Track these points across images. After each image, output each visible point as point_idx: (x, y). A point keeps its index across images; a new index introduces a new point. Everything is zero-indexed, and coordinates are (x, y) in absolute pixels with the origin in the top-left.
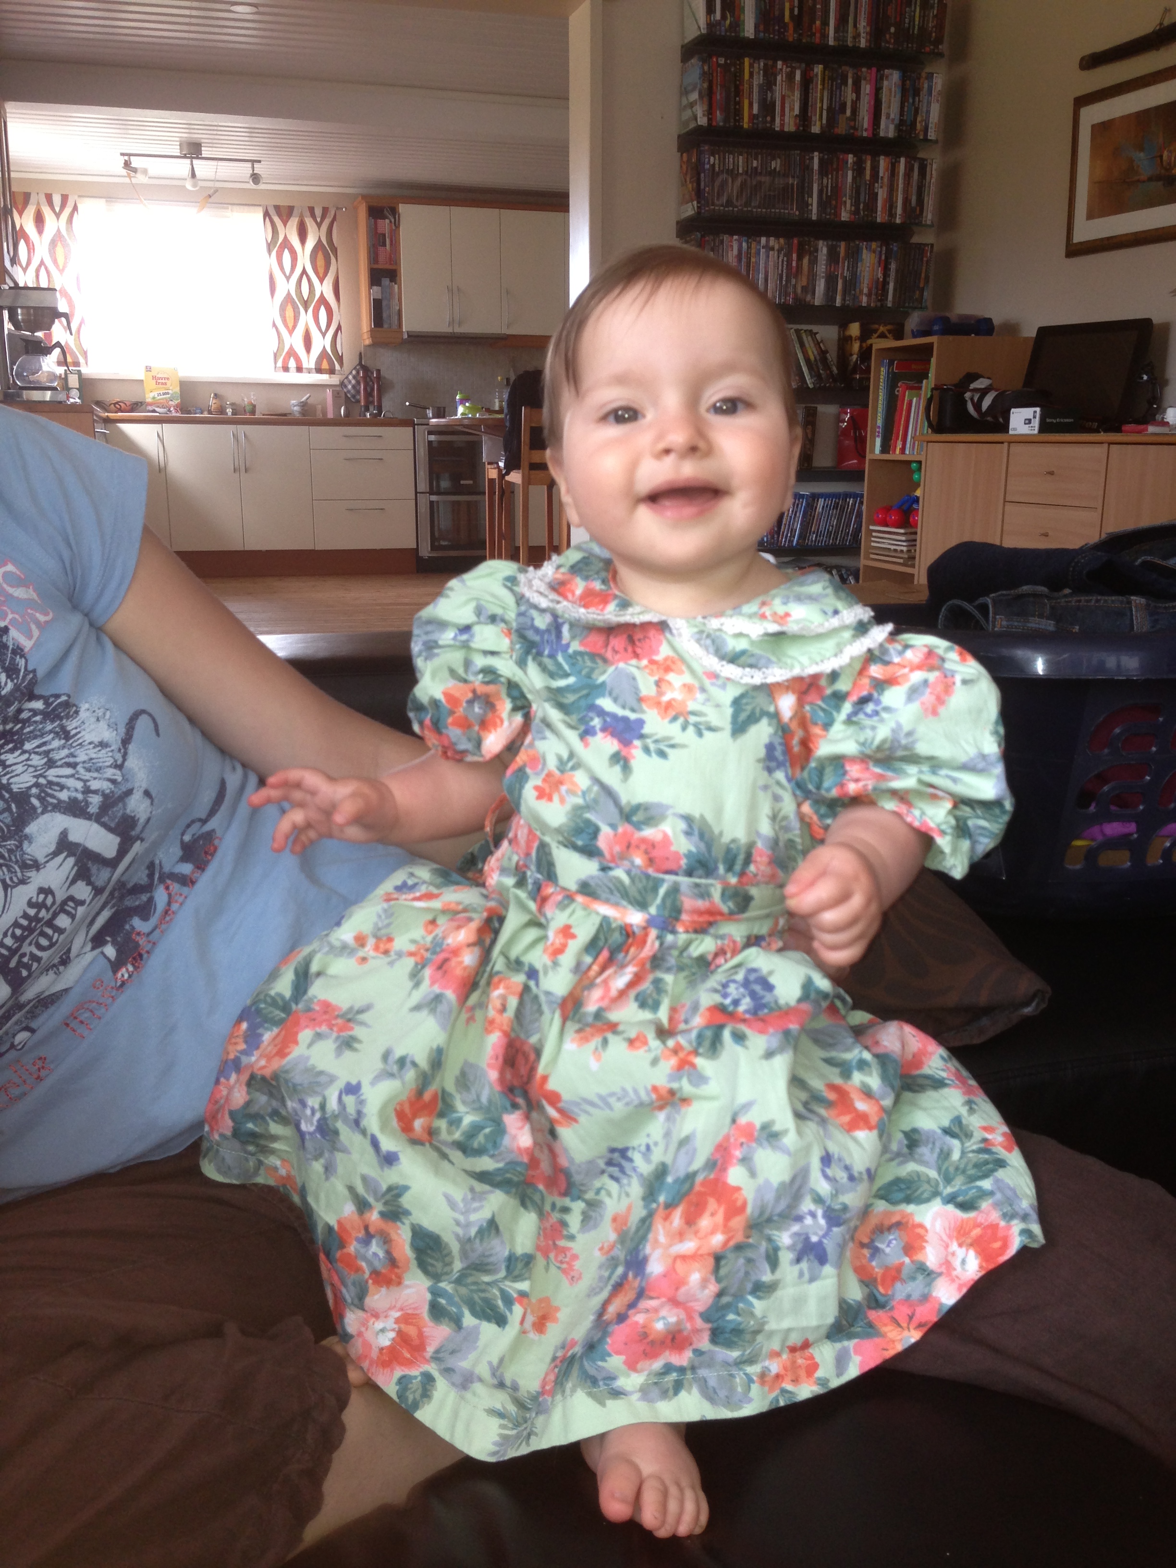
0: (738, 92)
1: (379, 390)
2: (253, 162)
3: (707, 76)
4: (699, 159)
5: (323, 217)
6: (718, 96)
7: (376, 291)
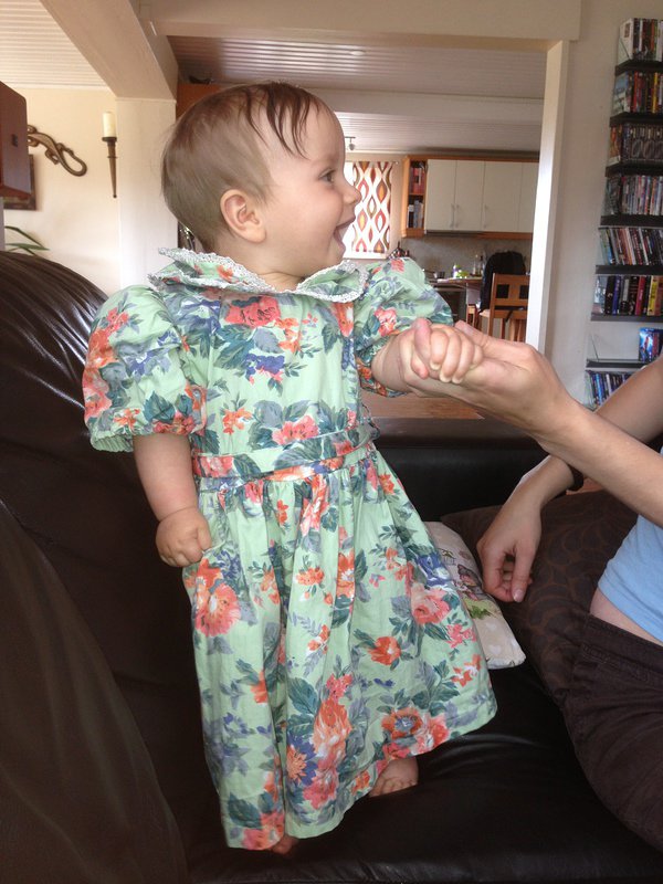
0: (650, 92)
2: (350, 138)
3: (632, 84)
4: (623, 131)
5: (385, 167)
6: (638, 95)
7: (411, 208)
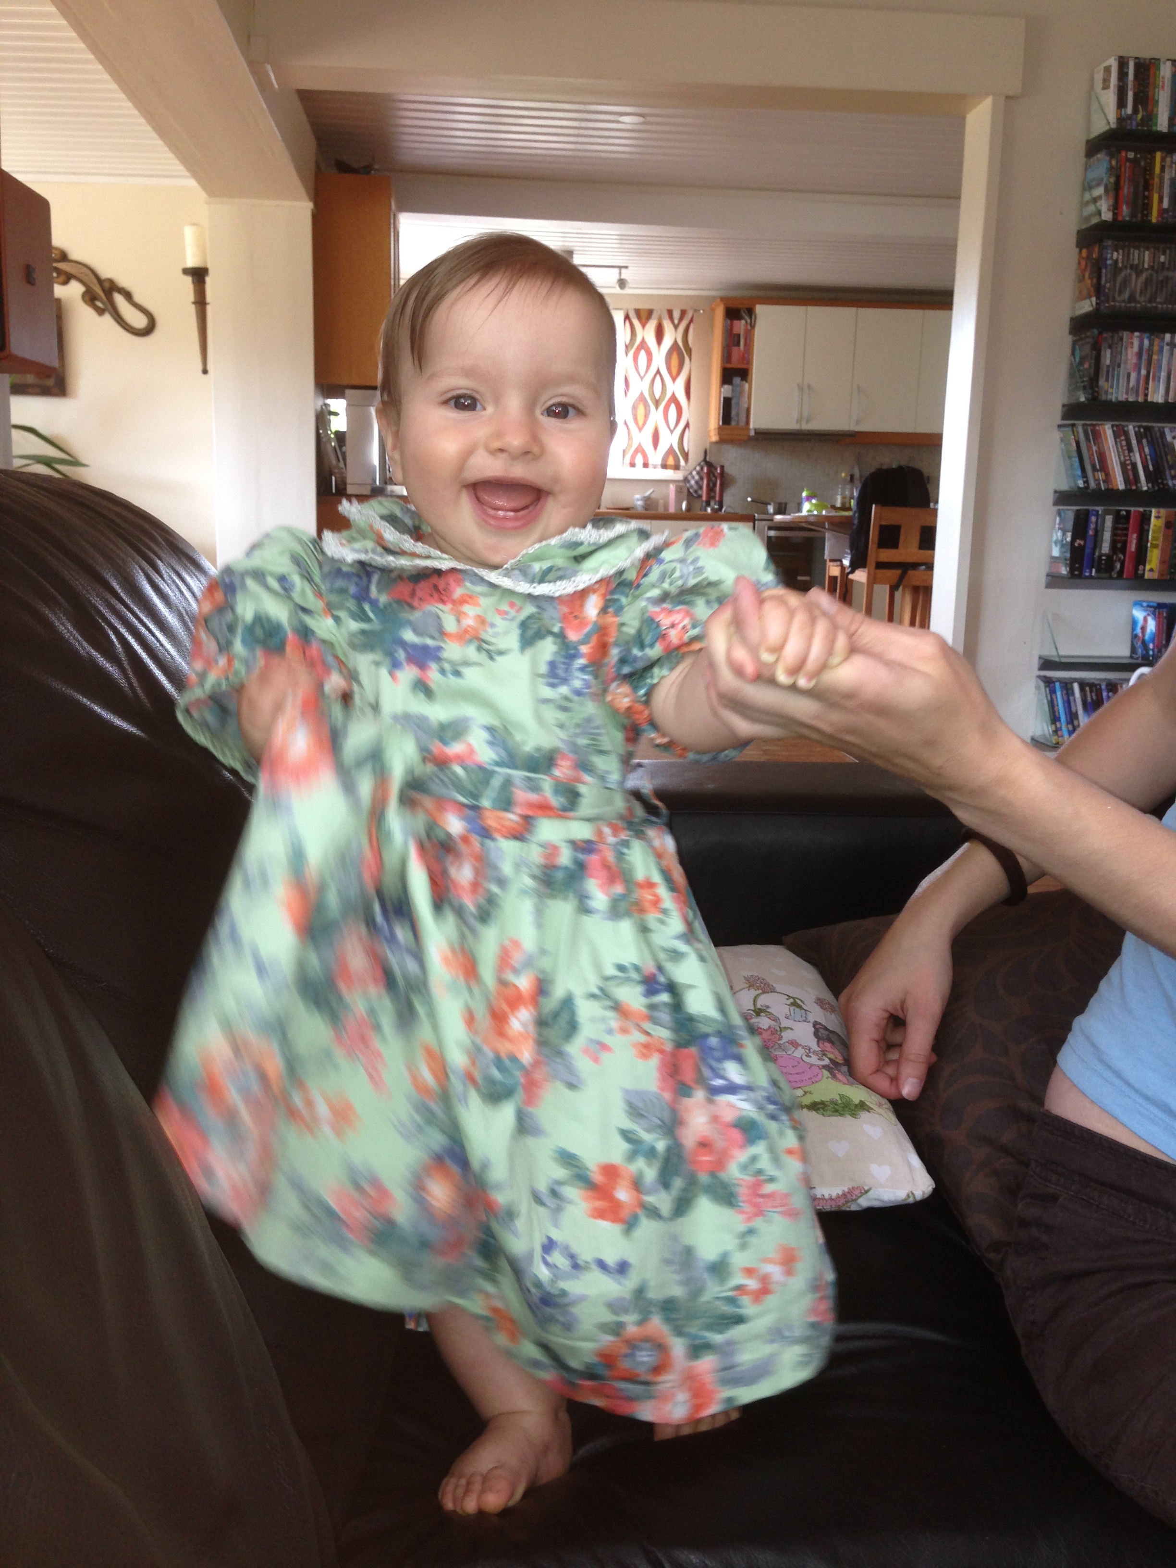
0: (1147, 186)
1: (722, 485)
2: (620, 267)
3: (1115, 172)
4: (1100, 255)
5: (681, 319)
6: (1126, 190)
7: (727, 390)
